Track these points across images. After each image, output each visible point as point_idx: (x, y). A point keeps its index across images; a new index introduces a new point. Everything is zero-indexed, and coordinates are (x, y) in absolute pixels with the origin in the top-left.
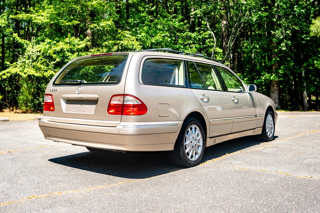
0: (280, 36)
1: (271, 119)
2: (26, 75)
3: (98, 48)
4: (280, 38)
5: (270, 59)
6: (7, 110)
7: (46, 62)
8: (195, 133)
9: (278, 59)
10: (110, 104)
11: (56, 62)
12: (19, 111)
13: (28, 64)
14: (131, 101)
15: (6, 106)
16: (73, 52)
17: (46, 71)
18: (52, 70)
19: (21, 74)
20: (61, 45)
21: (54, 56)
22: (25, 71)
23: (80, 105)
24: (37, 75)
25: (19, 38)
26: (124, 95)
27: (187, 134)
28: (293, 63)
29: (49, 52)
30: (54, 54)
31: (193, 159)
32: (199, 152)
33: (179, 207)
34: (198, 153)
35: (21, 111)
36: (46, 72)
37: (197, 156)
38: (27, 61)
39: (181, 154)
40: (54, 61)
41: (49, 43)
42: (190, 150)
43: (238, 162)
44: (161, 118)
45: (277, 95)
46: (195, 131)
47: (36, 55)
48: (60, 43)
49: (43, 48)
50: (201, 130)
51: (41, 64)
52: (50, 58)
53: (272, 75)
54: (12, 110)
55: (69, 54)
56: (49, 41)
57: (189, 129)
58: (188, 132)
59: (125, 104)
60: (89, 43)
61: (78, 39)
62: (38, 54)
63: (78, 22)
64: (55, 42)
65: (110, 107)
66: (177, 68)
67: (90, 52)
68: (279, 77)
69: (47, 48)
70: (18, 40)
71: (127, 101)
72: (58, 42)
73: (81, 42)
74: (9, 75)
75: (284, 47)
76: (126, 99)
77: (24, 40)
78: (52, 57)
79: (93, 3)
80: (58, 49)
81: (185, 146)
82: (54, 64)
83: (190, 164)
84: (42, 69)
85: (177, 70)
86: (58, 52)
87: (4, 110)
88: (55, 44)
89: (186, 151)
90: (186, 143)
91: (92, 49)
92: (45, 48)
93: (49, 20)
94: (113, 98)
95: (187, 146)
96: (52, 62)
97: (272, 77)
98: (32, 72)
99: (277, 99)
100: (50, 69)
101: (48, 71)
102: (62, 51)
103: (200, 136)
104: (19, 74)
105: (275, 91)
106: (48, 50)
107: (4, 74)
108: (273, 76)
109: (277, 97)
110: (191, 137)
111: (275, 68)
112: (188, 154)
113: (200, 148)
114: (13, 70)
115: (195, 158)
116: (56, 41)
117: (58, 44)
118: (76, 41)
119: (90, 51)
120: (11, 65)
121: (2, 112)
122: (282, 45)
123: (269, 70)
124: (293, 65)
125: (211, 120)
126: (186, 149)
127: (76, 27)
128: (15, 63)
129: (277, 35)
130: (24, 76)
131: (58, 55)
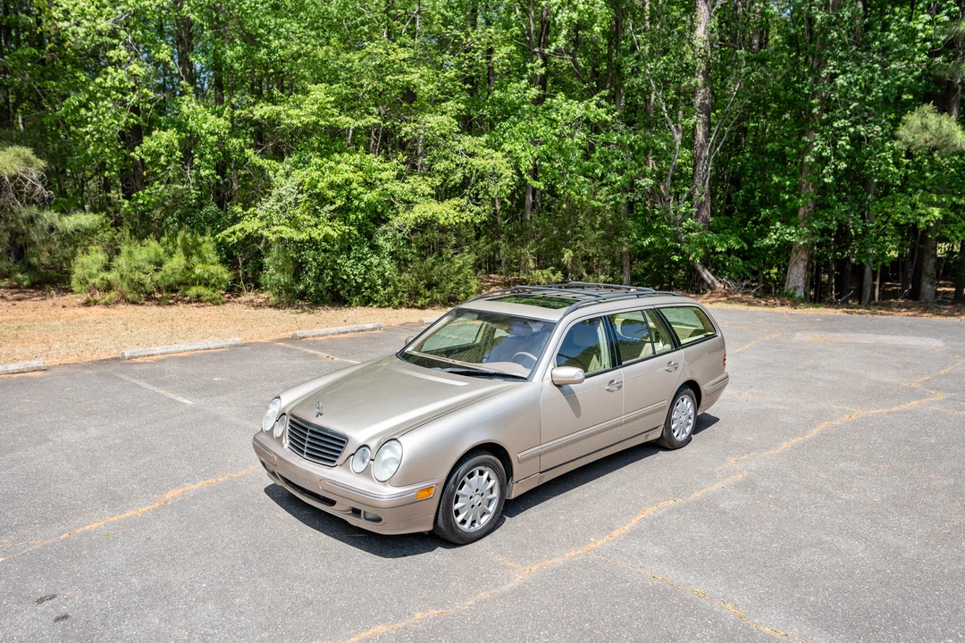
0: (822, 151)
4: (824, 154)
7: (314, 206)
9: (815, 196)
11: (334, 206)
15: (239, 290)
17: (316, 225)
18: (327, 225)
19: (266, 233)
20: (344, 172)
21: (331, 194)
24: (297, 237)
25: (258, 158)
30: (330, 189)
36: (315, 229)
38: (277, 207)
40: (331, 206)
41: (319, 167)
48: (344, 166)
49: (307, 180)
51: (305, 211)
52: (322, 199)
61: (380, 158)
64: (333, 164)
67: (406, 183)
69: (315, 178)
70: (254, 160)
72: (337, 163)
73: (386, 166)
77: (267, 161)
78: (326, 196)
80: (338, 179)
82: (330, 212)
84: (306, 223)
86: (338, 186)
87: (237, 299)
88: (332, 168)
92: (312, 178)
93: (315, 119)
96: (328, 208)
97: (795, 235)
98: (289, 232)
99: (801, 279)
100: (323, 221)
101: (319, 227)
102: (346, 183)
104: (261, 233)
105: (799, 262)
106: (318, 181)
107: (234, 233)
108: (799, 232)
109: (803, 276)
111: (804, 213)
114: (250, 225)
116: (334, 160)
117: (339, 167)
120: (245, 213)
128: (252, 209)
129: (816, 148)
130: (273, 238)
131: (339, 191)
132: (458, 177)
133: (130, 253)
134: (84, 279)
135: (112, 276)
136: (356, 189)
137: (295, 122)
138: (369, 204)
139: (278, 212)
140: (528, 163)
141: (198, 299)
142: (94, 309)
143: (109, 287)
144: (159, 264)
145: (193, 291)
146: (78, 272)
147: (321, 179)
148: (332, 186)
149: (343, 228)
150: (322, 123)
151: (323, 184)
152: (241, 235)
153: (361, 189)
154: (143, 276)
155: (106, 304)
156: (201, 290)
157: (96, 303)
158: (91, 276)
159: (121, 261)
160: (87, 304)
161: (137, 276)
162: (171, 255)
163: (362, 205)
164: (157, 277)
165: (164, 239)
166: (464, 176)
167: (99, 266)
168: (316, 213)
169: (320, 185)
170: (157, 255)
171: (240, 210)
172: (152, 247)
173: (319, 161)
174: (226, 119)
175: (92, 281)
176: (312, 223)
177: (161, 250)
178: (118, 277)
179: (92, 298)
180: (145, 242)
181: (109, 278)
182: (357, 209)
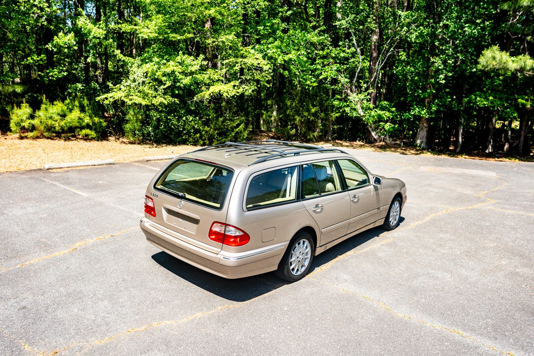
0: (439, 66)
1: (398, 205)
5: (424, 89)
6: (113, 138)
7: (154, 86)
8: (303, 247)
9: (434, 92)
10: (211, 229)
11: (166, 86)
12: (125, 140)
13: (134, 88)
14: (232, 232)
15: (111, 133)
16: (186, 75)
17: (155, 97)
18: (162, 97)
19: (126, 100)
20: (172, 66)
21: (164, 79)
22: (131, 97)
23: (181, 220)
24: (144, 103)
25: (122, 56)
26: (226, 225)
27: (293, 250)
28: (450, 98)
29: (157, 74)
30: (163, 76)
31: (299, 273)
32: (306, 264)
34: (305, 266)
35: (128, 140)
36: (154, 99)
37: (303, 269)
38: (133, 85)
39: (285, 272)
40: (164, 85)
41: (158, 63)
42: (295, 266)
44: (264, 243)
45: (426, 133)
46: (304, 244)
48: (171, 63)
49: (150, 70)
50: (310, 242)
51: (149, 88)
52: (160, 83)
53: (423, 110)
54: (118, 139)
55: (181, 76)
56: (157, 60)
57: (297, 245)
58: (295, 248)
59: (226, 233)
63: (193, 36)
65: (211, 233)
66: (290, 175)
67: (205, 74)
68: (431, 113)
69: (155, 69)
70: (120, 58)
71: (229, 231)
72: (168, 61)
73: (196, 62)
74: (112, 100)
75: (443, 80)
76: (227, 229)
77: (128, 58)
78: (161, 80)
80: (168, 70)
81: (291, 262)
82: (164, 89)
83: (294, 280)
84: (150, 95)
85: (290, 178)
86: (168, 74)
87: (110, 138)
88: (165, 64)
89: (291, 268)
90: (292, 260)
91: (208, 70)
92: (153, 69)
93: (157, 35)
94: (215, 224)
95: (292, 263)
96: (162, 87)
97: (423, 113)
98: (138, 100)
100: (159, 95)
101: (157, 98)
102: (173, 72)
103: (309, 249)
104: (123, 100)
105: (424, 128)
106: (157, 71)
107: (107, 98)
108: (425, 111)
109: (425, 136)
110: (298, 253)
111: (428, 101)
112: (293, 269)
113: (307, 260)
114: (117, 95)
115: (301, 272)
116: (166, 60)
117: (169, 63)
118: (188, 59)
119: (205, 72)
120: (114, 87)
121: (108, 140)
123: (421, 103)
124: (449, 101)
125: (322, 230)
126: (291, 265)
127: (189, 42)
128: (118, 86)
129: (436, 64)
130: (130, 103)
131: (169, 77)
133: (46, 109)
134: (18, 123)
135: (36, 122)
136: (178, 76)
138: (185, 86)
141: (86, 138)
142: (25, 141)
143: (33, 128)
144: (63, 116)
145: (84, 132)
146: (14, 119)
149: (171, 99)
151: (159, 73)
154: (53, 123)
155: (32, 138)
156: (87, 131)
157: (26, 137)
158: (22, 121)
159: (41, 113)
160: (22, 138)
161: (50, 122)
162: (71, 110)
163: (182, 86)
164: (62, 123)
165: (67, 101)
167: (27, 115)
168: (156, 90)
170: (62, 111)
171: (111, 85)
172: (59, 107)
175: (23, 124)
176: (153, 95)
177: (65, 108)
178: (39, 123)
179: (23, 135)
180: (55, 103)
181: (33, 123)
182: (179, 88)
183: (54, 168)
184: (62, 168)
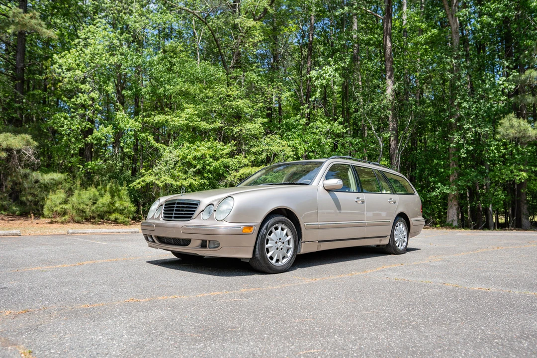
2: (164, 183)
3: (245, 154)
4: (460, 142)
7: (184, 169)
11: (196, 169)
15: (140, 218)
16: (216, 158)
17: (185, 179)
18: (192, 179)
19: (157, 182)
20: (202, 150)
21: (194, 162)
22: (162, 179)
24: (175, 183)
25: (155, 142)
33: (306, 315)
36: (185, 181)
38: (164, 168)
40: (194, 168)
41: (189, 148)
43: (395, 274)
45: (456, 211)
47: (174, 160)
48: (202, 148)
49: (182, 154)
51: (179, 171)
52: (190, 165)
60: (234, 148)
61: (221, 143)
62: (178, 159)
64: (196, 147)
67: (235, 159)
69: (186, 153)
70: (153, 144)
72: (199, 146)
73: (225, 147)
75: (465, 153)
77: (160, 145)
78: (192, 163)
79: (238, 103)
80: (199, 154)
82: (194, 172)
84: (180, 177)
86: (199, 158)
88: (195, 149)
91: (238, 155)
92: (184, 153)
93: (188, 122)
96: (192, 169)
98: (169, 180)
99: (455, 216)
100: (189, 177)
101: (187, 179)
102: (203, 157)
104: (154, 182)
105: (453, 206)
106: (188, 155)
107: (139, 183)
109: (456, 214)
111: (453, 179)
114: (149, 179)
116: (197, 145)
117: (199, 149)
118: (220, 145)
119: (236, 157)
120: (146, 173)
122: (461, 151)
127: (219, 130)
128: (150, 171)
129: (456, 139)
130: (161, 185)
131: (199, 161)
132: (264, 156)
133: (79, 194)
134: (51, 208)
135: (68, 207)
136: (208, 160)
137: (176, 123)
138: (216, 169)
139: (164, 172)
140: (302, 151)
141: (116, 222)
142: (55, 225)
143: (65, 213)
145: (113, 216)
146: (48, 204)
147: (189, 154)
148: (195, 158)
149: (201, 181)
150: (191, 124)
151: (190, 157)
152: (143, 184)
153: (211, 160)
154: (85, 207)
155: (62, 223)
156: (117, 215)
157: (56, 222)
158: (55, 206)
159: (74, 199)
160: (52, 223)
161: (82, 206)
162: (102, 196)
163: (212, 168)
164: (93, 208)
165: (99, 187)
166: (267, 156)
167: (61, 201)
168: (186, 173)
169: (188, 157)
170: (95, 195)
171: (143, 171)
172: (93, 191)
173: (189, 145)
174: (139, 122)
175: (55, 209)
176: (184, 178)
177: (97, 193)
178: (71, 208)
179: (54, 220)
180: (89, 188)
181: (65, 208)
182: (209, 171)
183: (78, 233)
184: (86, 233)
